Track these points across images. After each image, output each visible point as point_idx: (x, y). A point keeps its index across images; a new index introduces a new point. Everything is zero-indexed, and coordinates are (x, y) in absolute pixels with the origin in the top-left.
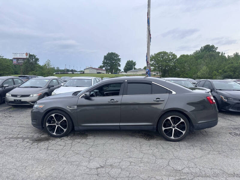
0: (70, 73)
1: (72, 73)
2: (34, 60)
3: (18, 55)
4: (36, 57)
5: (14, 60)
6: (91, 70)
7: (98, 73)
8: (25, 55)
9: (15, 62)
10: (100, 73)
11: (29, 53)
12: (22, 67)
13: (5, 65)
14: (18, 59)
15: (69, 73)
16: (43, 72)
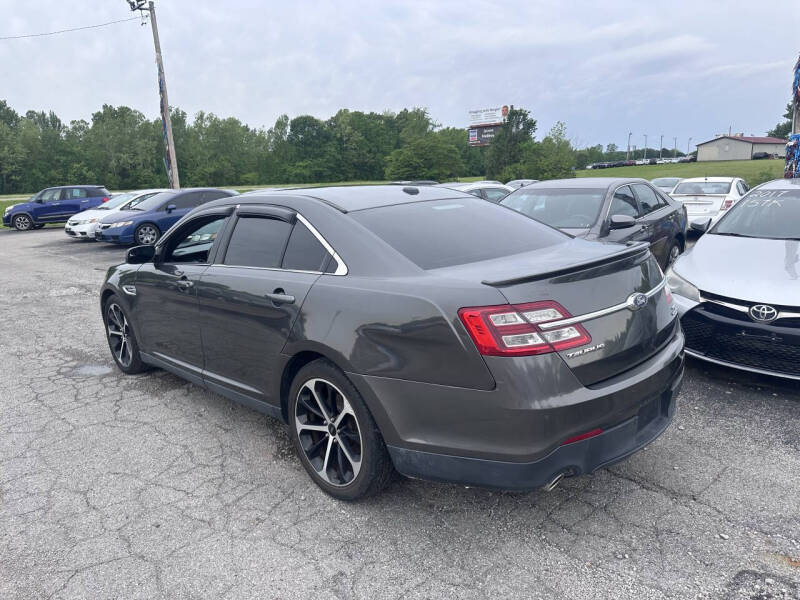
0: (641, 162)
1: (651, 164)
2: (521, 127)
3: (483, 115)
4: (529, 117)
5: (471, 134)
6: (727, 148)
7: (756, 157)
8: (499, 114)
9: (474, 137)
10: (766, 156)
11: (512, 107)
12: (487, 153)
13: (444, 149)
14: (481, 128)
15: (638, 162)
16: (539, 164)
